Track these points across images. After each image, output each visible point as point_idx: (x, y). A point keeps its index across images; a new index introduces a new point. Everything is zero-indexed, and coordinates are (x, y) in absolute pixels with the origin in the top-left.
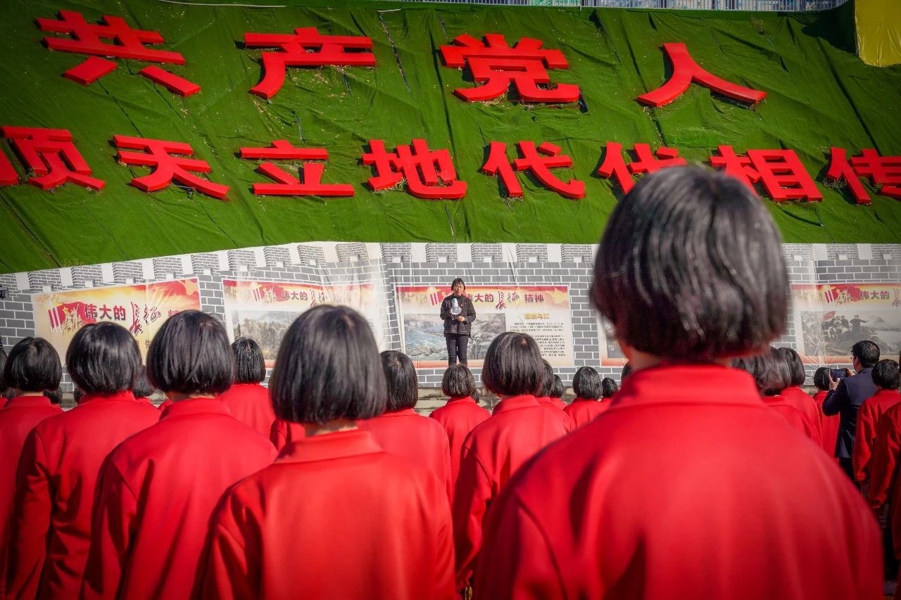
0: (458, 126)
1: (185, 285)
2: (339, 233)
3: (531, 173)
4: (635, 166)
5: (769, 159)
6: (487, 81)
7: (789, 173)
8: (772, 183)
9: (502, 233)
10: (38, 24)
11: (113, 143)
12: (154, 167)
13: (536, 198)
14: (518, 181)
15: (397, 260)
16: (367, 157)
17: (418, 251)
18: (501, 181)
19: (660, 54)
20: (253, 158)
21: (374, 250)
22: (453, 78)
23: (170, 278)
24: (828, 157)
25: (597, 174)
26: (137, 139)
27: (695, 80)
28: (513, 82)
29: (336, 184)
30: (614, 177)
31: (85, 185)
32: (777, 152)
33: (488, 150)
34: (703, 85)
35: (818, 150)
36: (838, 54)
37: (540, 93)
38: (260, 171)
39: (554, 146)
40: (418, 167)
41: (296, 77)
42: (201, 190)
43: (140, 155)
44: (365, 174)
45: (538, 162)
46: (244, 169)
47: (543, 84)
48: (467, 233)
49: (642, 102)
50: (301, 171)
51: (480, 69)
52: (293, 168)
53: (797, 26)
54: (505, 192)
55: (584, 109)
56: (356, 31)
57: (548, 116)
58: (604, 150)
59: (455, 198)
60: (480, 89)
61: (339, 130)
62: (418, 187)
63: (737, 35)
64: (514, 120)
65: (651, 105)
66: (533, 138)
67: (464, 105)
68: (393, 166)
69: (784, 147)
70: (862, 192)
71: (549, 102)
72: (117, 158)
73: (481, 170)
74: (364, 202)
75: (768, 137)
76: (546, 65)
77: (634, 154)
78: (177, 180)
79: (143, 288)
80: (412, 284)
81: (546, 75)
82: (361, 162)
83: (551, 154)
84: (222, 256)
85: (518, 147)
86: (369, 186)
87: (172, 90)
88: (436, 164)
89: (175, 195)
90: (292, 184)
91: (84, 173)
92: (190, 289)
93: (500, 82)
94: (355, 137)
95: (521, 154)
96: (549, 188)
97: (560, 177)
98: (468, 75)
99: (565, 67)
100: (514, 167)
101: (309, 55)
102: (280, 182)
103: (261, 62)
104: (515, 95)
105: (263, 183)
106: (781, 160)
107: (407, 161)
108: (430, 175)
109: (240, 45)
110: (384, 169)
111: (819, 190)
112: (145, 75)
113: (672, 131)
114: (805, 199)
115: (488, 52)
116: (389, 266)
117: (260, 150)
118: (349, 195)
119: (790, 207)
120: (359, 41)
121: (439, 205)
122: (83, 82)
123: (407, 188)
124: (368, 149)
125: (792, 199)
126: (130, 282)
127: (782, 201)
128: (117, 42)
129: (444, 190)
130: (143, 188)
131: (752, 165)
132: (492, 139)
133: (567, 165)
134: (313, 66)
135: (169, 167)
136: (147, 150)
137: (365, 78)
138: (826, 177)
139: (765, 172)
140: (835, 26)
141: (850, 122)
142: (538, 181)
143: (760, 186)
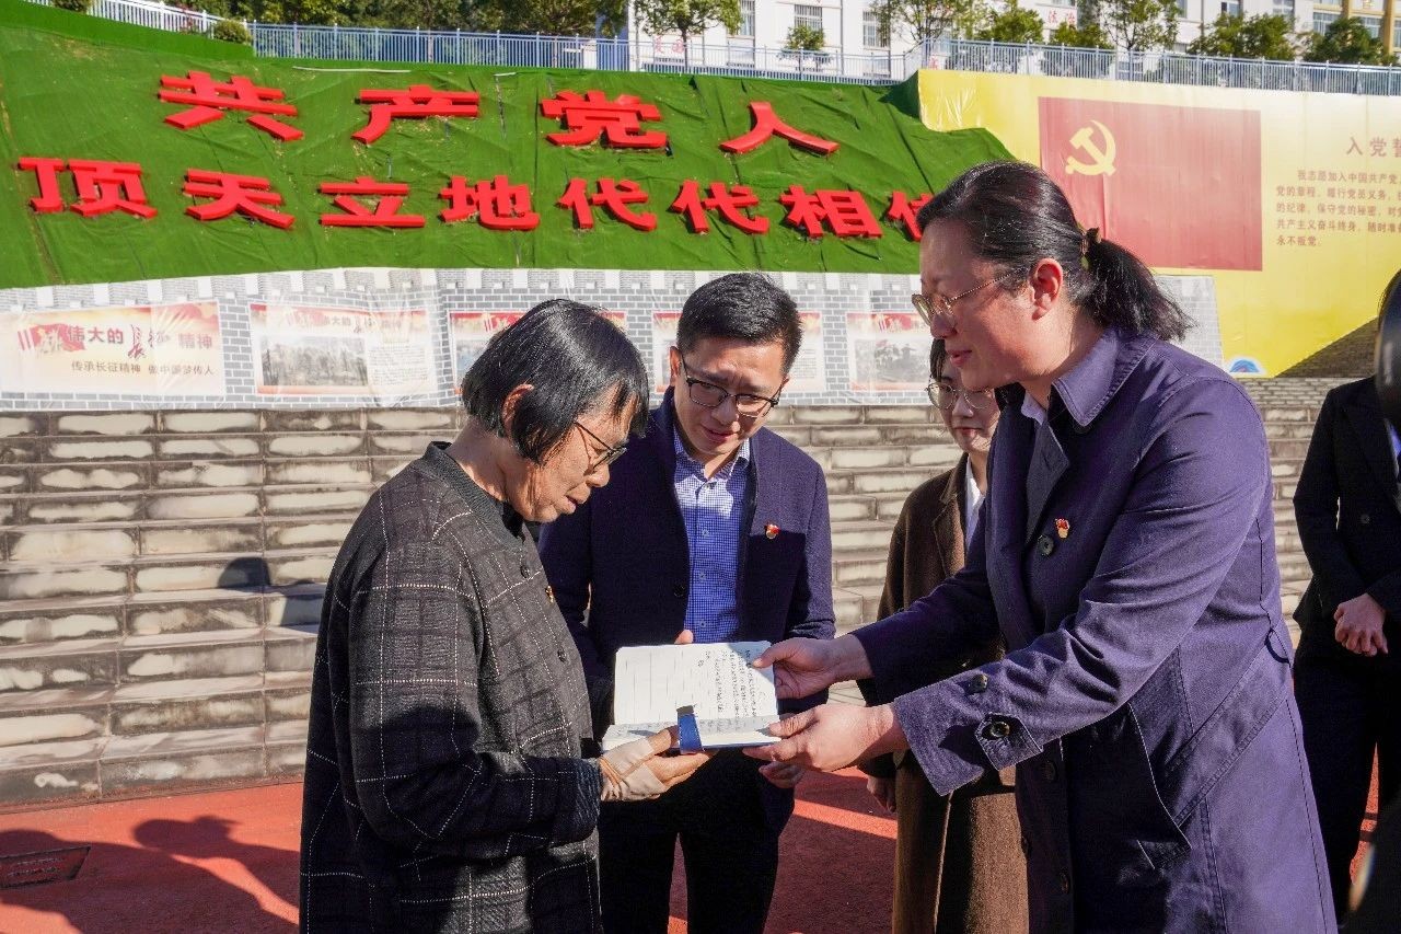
0: (544, 167)
1: (201, 308)
3: (606, 207)
4: (708, 202)
5: (835, 199)
6: (579, 127)
7: (854, 211)
8: (837, 219)
9: (567, 260)
11: (187, 178)
12: (218, 198)
13: (605, 229)
14: (591, 215)
15: (452, 286)
16: (446, 192)
17: (473, 277)
18: (575, 214)
19: (748, 111)
20: (332, 193)
21: (428, 276)
22: (551, 127)
23: (182, 300)
24: (891, 200)
25: (673, 210)
26: (208, 174)
27: (776, 133)
28: (604, 129)
29: (409, 216)
30: (687, 212)
31: (133, 212)
32: (844, 193)
33: (568, 185)
34: (783, 136)
35: (884, 194)
36: (905, 120)
37: (632, 140)
38: (336, 204)
39: (633, 184)
40: (495, 202)
41: (400, 126)
42: (262, 220)
43: (210, 189)
44: (442, 206)
45: (615, 197)
46: (320, 203)
47: (633, 132)
48: (531, 261)
49: (724, 149)
50: (378, 206)
51: (576, 119)
52: (371, 202)
53: (874, 98)
54: (576, 224)
55: (669, 154)
56: (470, 89)
57: (633, 159)
58: (682, 188)
59: (525, 229)
60: (572, 135)
61: (427, 169)
62: (490, 218)
63: (817, 99)
64: (601, 162)
65: (732, 151)
66: (615, 178)
67: (555, 149)
68: (470, 201)
69: (850, 190)
71: (636, 147)
72: (183, 190)
73: (558, 204)
74: (433, 232)
75: (837, 181)
76: (639, 118)
77: (710, 193)
78: (240, 210)
79: (148, 310)
80: (466, 310)
81: (639, 125)
82: (440, 196)
83: (629, 191)
84: (250, 281)
85: (598, 184)
86: (442, 218)
87: (275, 136)
88: (513, 198)
89: (237, 225)
90: (365, 214)
91: (138, 202)
92: (208, 311)
95: (600, 192)
96: (621, 220)
97: (634, 212)
98: (563, 123)
99: (657, 119)
100: (591, 202)
101: (417, 108)
102: (351, 213)
103: (370, 113)
104: (606, 141)
105: (331, 215)
106: (848, 201)
107: (485, 197)
108: (505, 209)
109: (358, 101)
110: (460, 201)
111: (881, 228)
112: (251, 123)
113: (749, 174)
114: (866, 235)
115: (587, 105)
116: (443, 292)
117: (343, 185)
118: (419, 226)
119: (852, 242)
120: (467, 95)
121: (508, 236)
122: (184, 127)
123: (479, 219)
124: (450, 185)
125: (854, 235)
126: (130, 303)
127: (845, 236)
128: (235, 96)
129: (515, 221)
130: (197, 217)
131: (820, 204)
132: (575, 179)
133: (643, 201)
134: (418, 117)
135: (234, 199)
136: (220, 184)
137: (466, 126)
138: (887, 217)
139: (831, 209)
140: (903, 97)
141: (911, 170)
142: (612, 215)
143: (826, 223)
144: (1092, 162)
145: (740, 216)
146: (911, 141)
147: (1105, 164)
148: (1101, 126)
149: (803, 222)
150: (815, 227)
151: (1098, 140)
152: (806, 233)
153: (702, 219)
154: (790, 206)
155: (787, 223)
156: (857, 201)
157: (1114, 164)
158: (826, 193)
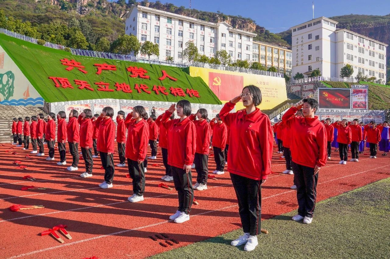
0: (130, 81)
1: (88, 105)
2: (112, 97)
3: (142, 89)
4: (158, 89)
5: (178, 89)
6: (135, 74)
7: (181, 92)
8: (179, 93)
9: (138, 99)
10: (61, 61)
11: (74, 81)
12: (81, 85)
13: (143, 93)
14: (140, 90)
15: (122, 102)
16: (116, 85)
17: (125, 101)
18: (137, 90)
19: (161, 72)
20: (97, 84)
21: (118, 100)
22: (129, 73)
23: (86, 103)
24: (187, 90)
25: (152, 90)
26: (78, 80)
27: (167, 77)
28: (139, 74)
29: (111, 90)
30: (155, 91)
31: (71, 88)
32: (179, 88)
33: (135, 85)
34: (168, 77)
35: (185, 89)
36: (187, 74)
37: (143, 77)
38: (98, 86)
39: (145, 85)
40: (124, 87)
41: (103, 71)
42: (89, 89)
43: (79, 83)
44: (115, 88)
45: (143, 88)
46: (96, 86)
47: (143, 75)
48: (132, 98)
49: (159, 79)
50: (105, 87)
51: (133, 72)
52: (104, 86)
53: (181, 70)
54: (138, 92)
55: (150, 80)
56: (113, 64)
57: (144, 80)
58: (153, 86)
59: (130, 93)
60: (134, 75)
61: (111, 80)
62: (124, 91)
63: (172, 70)
64: (139, 81)
66: (142, 84)
67: (131, 78)
68: (120, 87)
70: (191, 96)
71: (145, 78)
72: (75, 83)
73: (134, 88)
74: (116, 92)
75: (178, 86)
76: (144, 72)
77: (158, 87)
78: (85, 87)
79: (81, 105)
80: (124, 106)
81: (144, 74)
82: (115, 86)
83: (145, 86)
84: (94, 100)
85: (140, 85)
86: (116, 90)
87: (83, 72)
88: (127, 87)
89: (85, 90)
90: (104, 89)
91: (70, 86)
92: (89, 105)
93: (137, 74)
94: (114, 82)
95: (141, 86)
97: (147, 90)
98: (131, 73)
99: (147, 73)
100: (140, 88)
101: (105, 68)
102: (102, 88)
103: (97, 68)
104: (139, 77)
105: (99, 89)
106: (180, 90)
107: (122, 86)
108: (126, 89)
109: (94, 66)
110: (119, 87)
112: (79, 70)
113: (164, 84)
114: (183, 96)
115: (135, 69)
116: (120, 103)
117: (98, 83)
118: (113, 91)
119: (181, 97)
120: (113, 66)
121: (128, 94)
122: (69, 70)
123: (122, 91)
124: (116, 84)
125: (181, 96)
126: (80, 104)
127: (180, 96)
128: (74, 64)
129: (128, 91)
130: (80, 89)
131: (176, 90)
132: (136, 84)
133: (148, 88)
134: (106, 70)
135: (84, 85)
136: (80, 82)
137: (115, 72)
138: (186, 93)
139: (178, 91)
140: (186, 70)
141: (189, 85)
142: (144, 91)
143: (177, 93)
144: (217, 83)
145: (163, 91)
146: (189, 79)
147: (219, 84)
148: (219, 78)
149: (174, 93)
150: (176, 94)
151: (218, 79)
152: (174, 95)
153: (158, 92)
154: (171, 91)
155: (171, 93)
156: (182, 90)
157: (221, 84)
158: (177, 88)
